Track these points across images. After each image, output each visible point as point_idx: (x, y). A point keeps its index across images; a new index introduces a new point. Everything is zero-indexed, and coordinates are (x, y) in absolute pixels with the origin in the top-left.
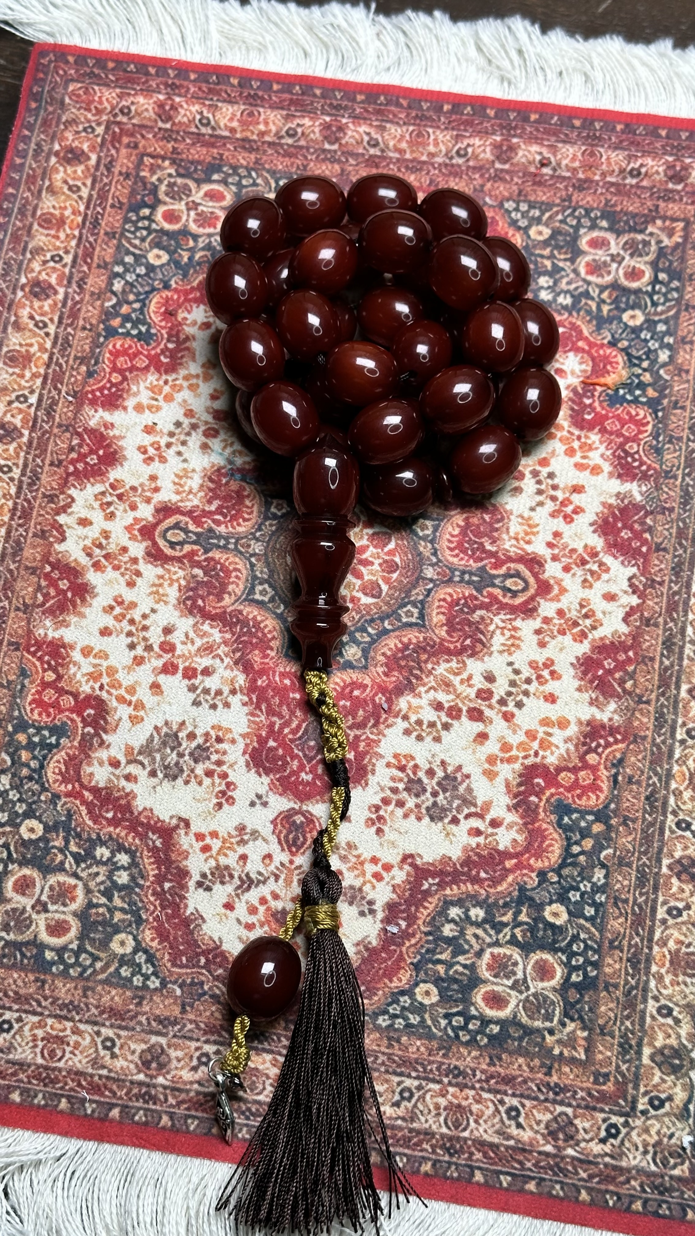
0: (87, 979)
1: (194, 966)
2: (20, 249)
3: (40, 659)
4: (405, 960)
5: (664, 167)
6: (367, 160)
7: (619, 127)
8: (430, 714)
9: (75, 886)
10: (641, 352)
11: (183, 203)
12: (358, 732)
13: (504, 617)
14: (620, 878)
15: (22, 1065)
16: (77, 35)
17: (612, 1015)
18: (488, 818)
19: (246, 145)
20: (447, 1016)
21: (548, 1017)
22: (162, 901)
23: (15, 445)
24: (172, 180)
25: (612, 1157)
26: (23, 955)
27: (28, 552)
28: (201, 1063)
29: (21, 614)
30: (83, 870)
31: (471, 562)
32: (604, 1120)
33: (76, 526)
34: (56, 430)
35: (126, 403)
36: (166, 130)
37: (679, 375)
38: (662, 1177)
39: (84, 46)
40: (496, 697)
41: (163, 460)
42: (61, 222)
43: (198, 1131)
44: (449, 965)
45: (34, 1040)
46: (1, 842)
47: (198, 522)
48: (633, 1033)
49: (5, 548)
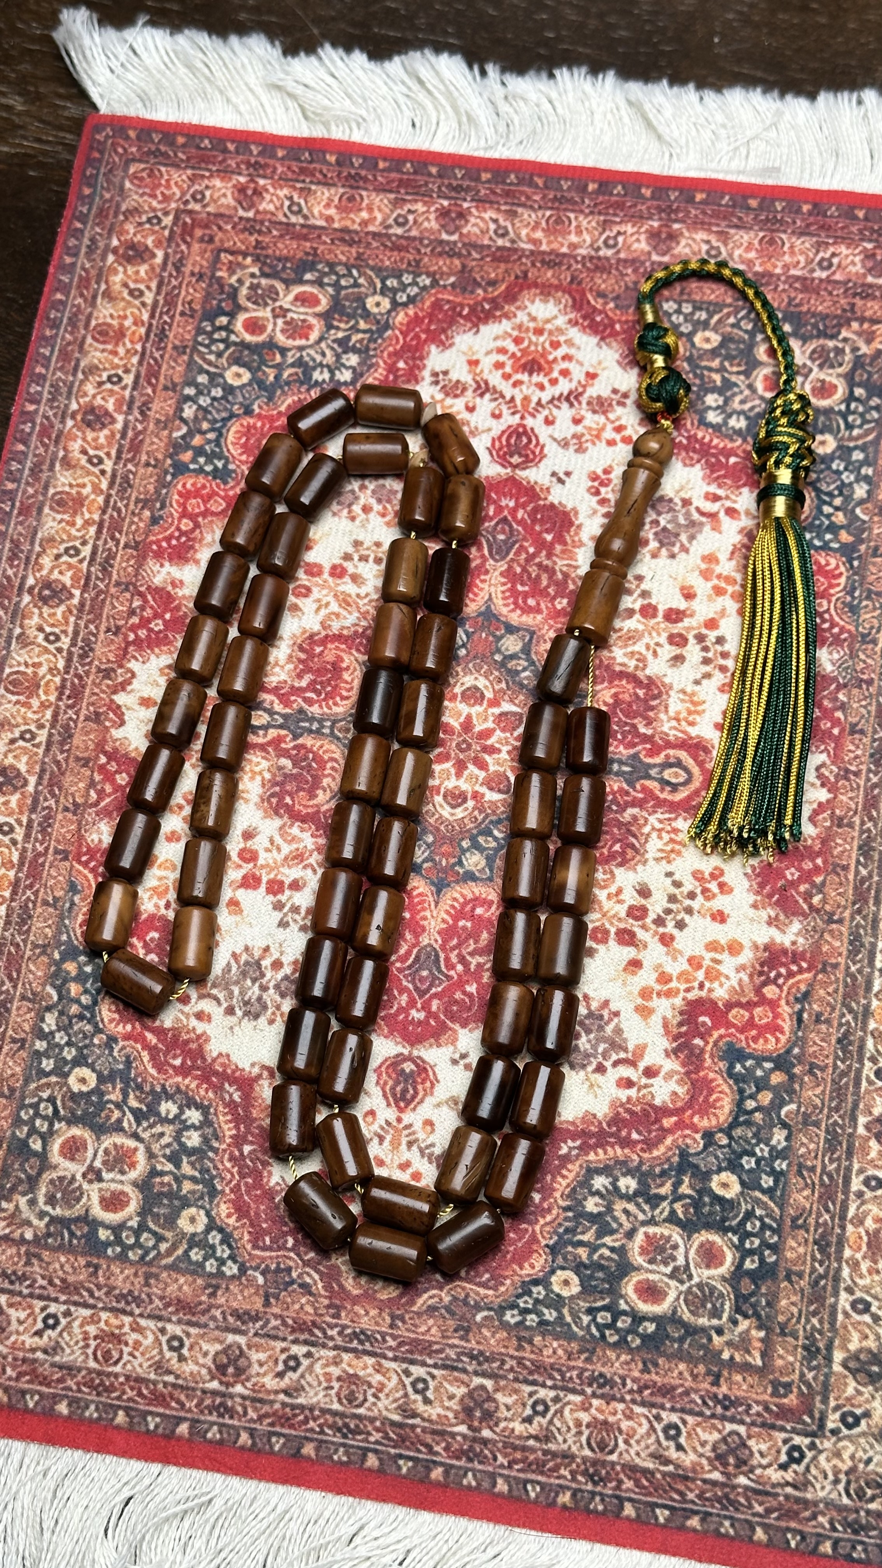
0: (150, 1264)
1: (279, 1249)
2: (71, 368)
3: (93, 870)
4: (538, 1242)
5: (862, 256)
6: (494, 254)
7: (806, 208)
9: (136, 1149)
10: (832, 487)
11: (269, 309)
12: (481, 960)
13: (661, 816)
14: (805, 1140)
15: (70, 1369)
16: (139, 104)
17: (795, 1310)
18: (642, 1065)
19: (346, 237)
20: (590, 1311)
21: (716, 1313)
22: (241, 1168)
23: (63, 608)
24: (255, 281)
25: (795, 1487)
26: (72, 1234)
27: (77, 740)
28: (288, 1368)
29: (70, 815)
30: (145, 1130)
31: (621, 748)
32: (785, 1442)
33: (137, 707)
34: (113, 590)
35: (198, 556)
36: (248, 220)
37: (880, 514)
38: (857, 1511)
39: (148, 117)
40: (652, 916)
42: (121, 334)
43: (285, 1451)
44: (593, 1248)
45: (85, 1339)
46: (45, 1095)
47: (286, 703)
48: (820, 1332)
49: (50, 735)
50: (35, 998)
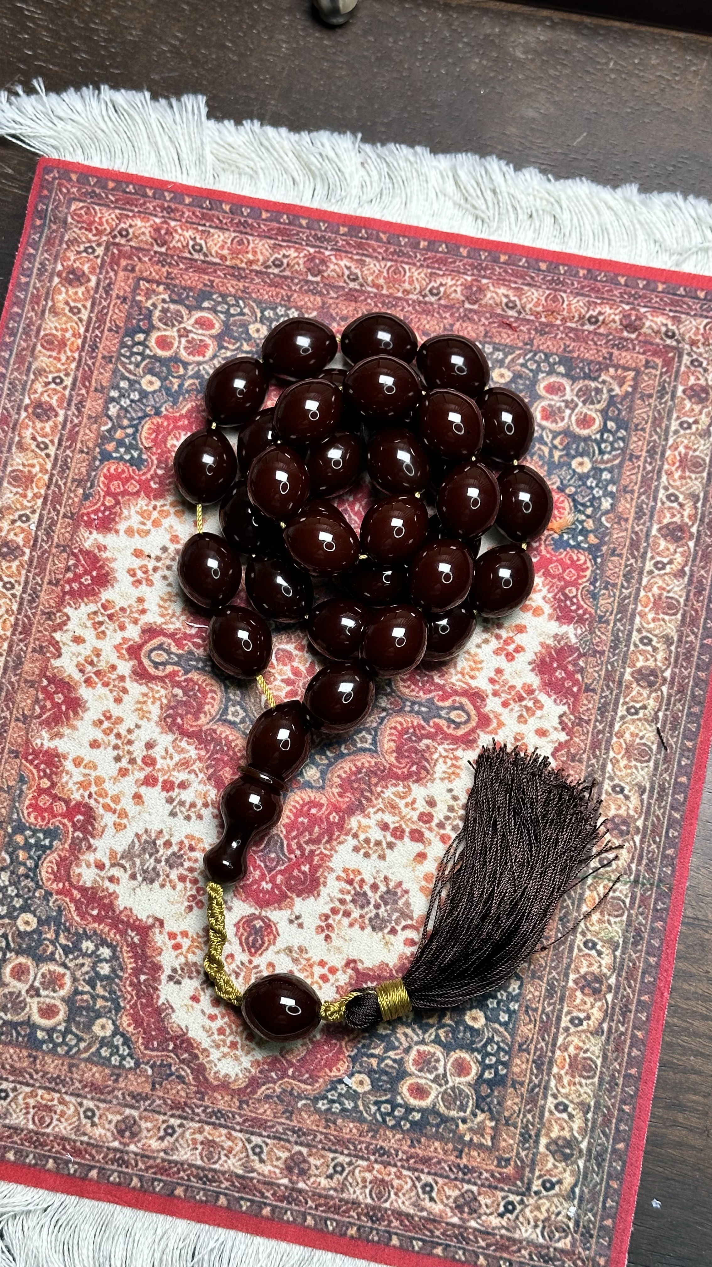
0: (72, 1057)
1: (163, 1050)
2: (24, 368)
3: (36, 767)
4: (343, 1053)
5: (621, 316)
6: (347, 294)
8: (376, 834)
9: (64, 975)
10: (586, 499)
12: (313, 848)
13: (447, 747)
14: (532, 989)
15: (16, 1129)
16: (79, 151)
17: (516, 1108)
18: (422, 930)
19: (236, 273)
20: (376, 1103)
21: (463, 1108)
22: (138, 992)
23: (17, 563)
24: (166, 306)
25: (507, 1229)
26: (18, 1034)
27: (27, 666)
28: (167, 1134)
29: (20, 724)
30: (71, 960)
31: (421, 693)
32: (503, 1198)
33: (71, 644)
34: (54, 550)
35: (118, 527)
36: (161, 254)
38: (548, 1248)
39: (86, 163)
40: (436, 821)
41: (150, 583)
42: (63, 344)
43: (163, 1192)
44: (381, 1059)
45: (27, 1108)
47: (179, 645)
48: (533, 1125)
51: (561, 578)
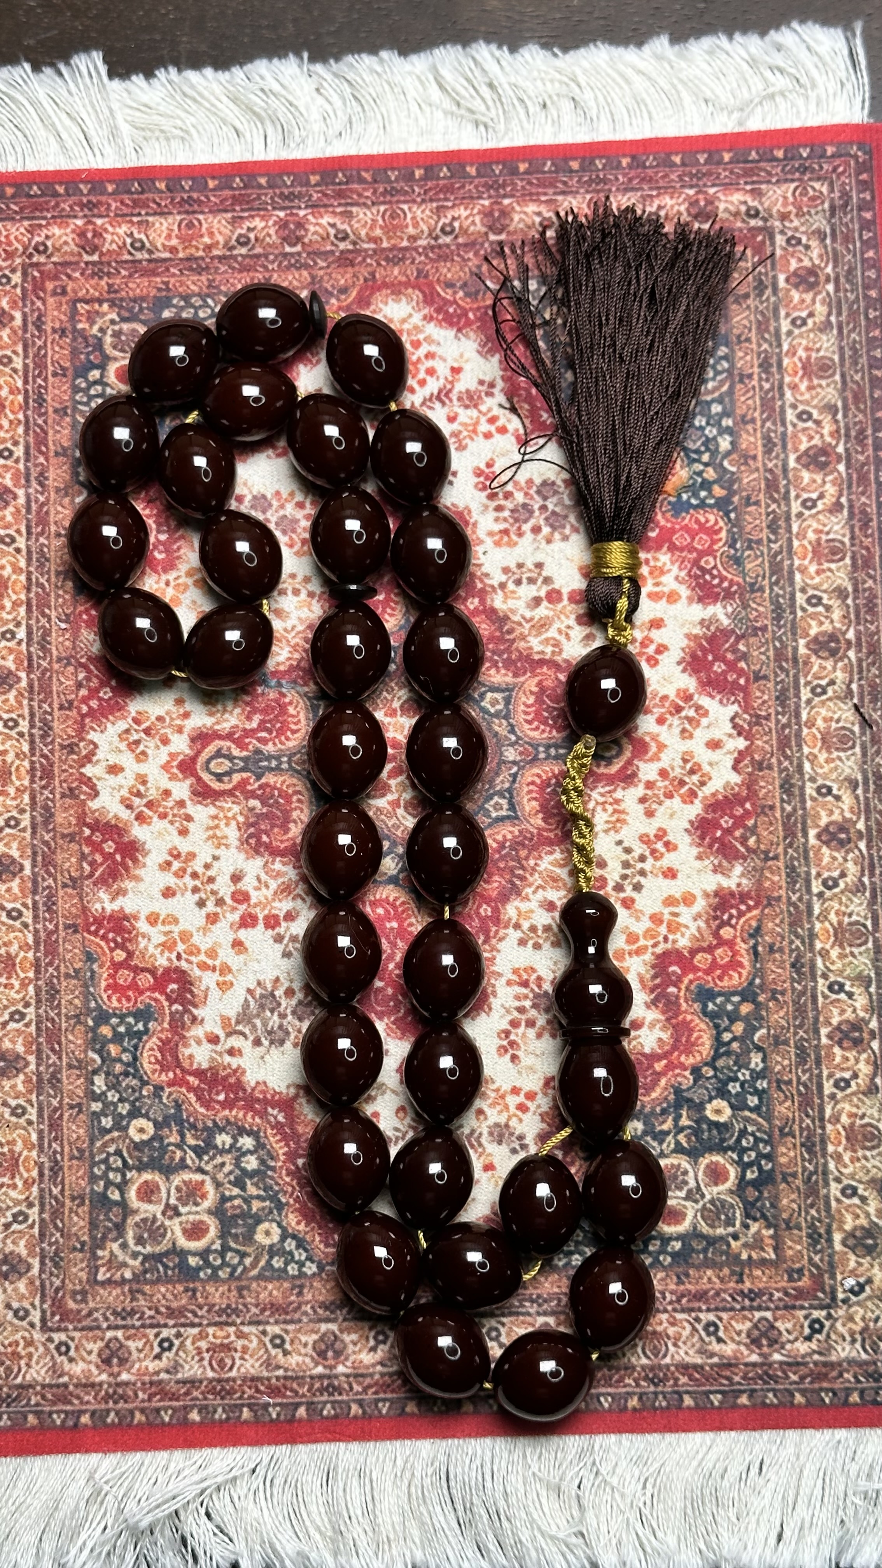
0: (239, 1278)
3: (104, 938)
5: (686, 205)
6: (339, 258)
7: (625, 162)
8: (542, 918)
9: (203, 1182)
10: (699, 443)
13: (602, 790)
14: (779, 1059)
15: (193, 1383)
17: (795, 1206)
19: (193, 265)
21: (730, 1222)
22: (299, 1180)
23: (14, 692)
24: (117, 328)
25: (820, 1353)
26: (166, 1267)
27: (60, 817)
28: (378, 1342)
29: (70, 891)
30: (207, 1163)
31: (554, 732)
32: (806, 1317)
33: (107, 776)
34: (56, 666)
36: (94, 263)
37: (746, 463)
38: (875, 1363)
40: (611, 884)
42: (1, 405)
43: (392, 1413)
45: (199, 1353)
46: (111, 1150)
47: (241, 745)
48: (820, 1221)
49: (33, 818)
50: (81, 1065)
51: (691, 549)
